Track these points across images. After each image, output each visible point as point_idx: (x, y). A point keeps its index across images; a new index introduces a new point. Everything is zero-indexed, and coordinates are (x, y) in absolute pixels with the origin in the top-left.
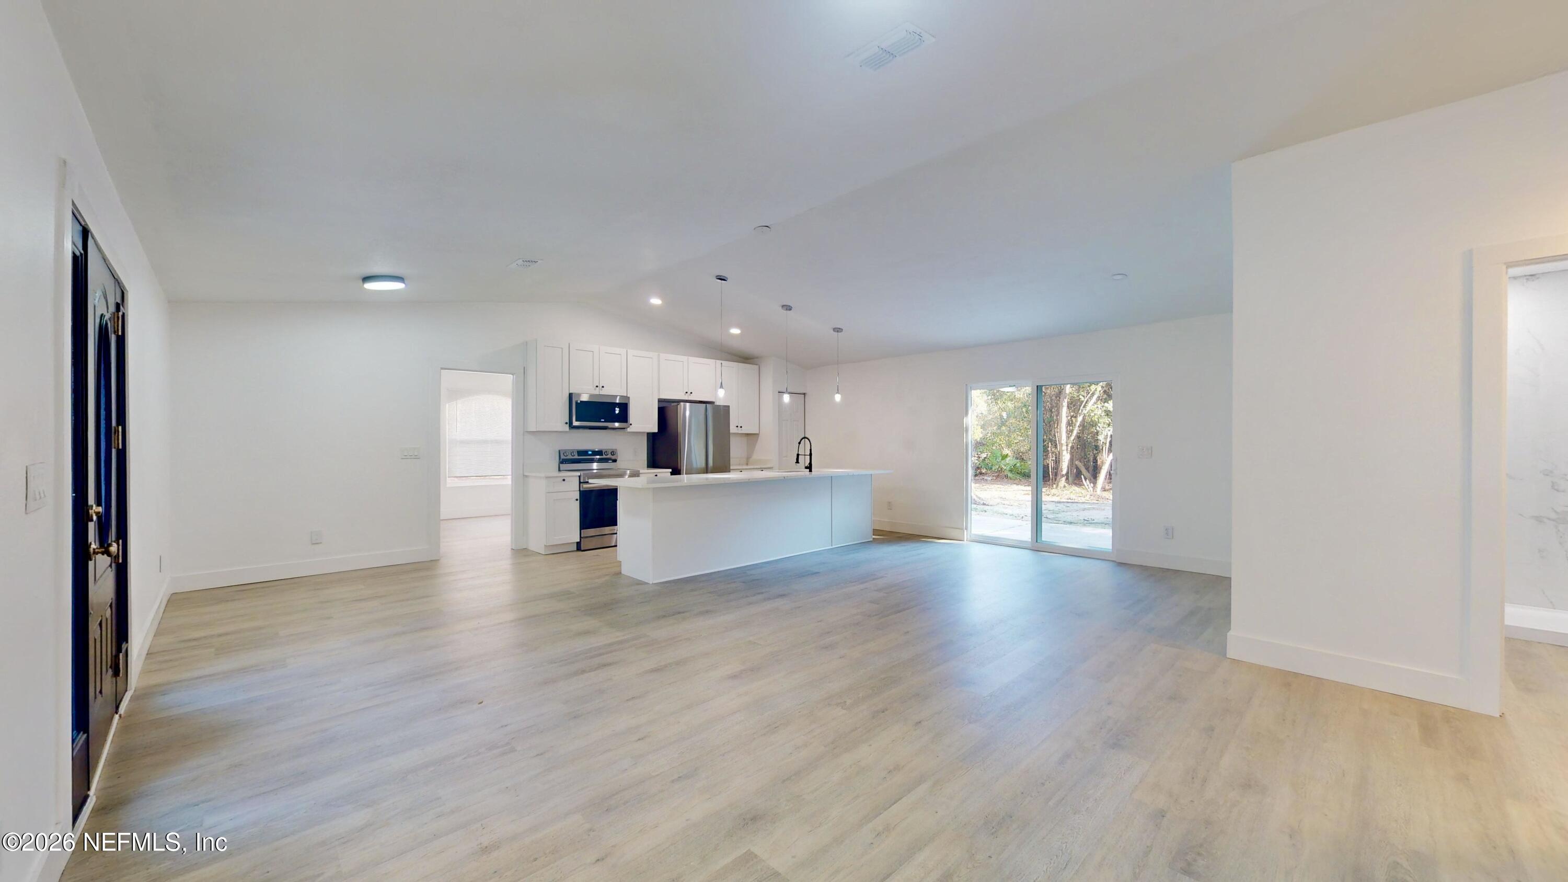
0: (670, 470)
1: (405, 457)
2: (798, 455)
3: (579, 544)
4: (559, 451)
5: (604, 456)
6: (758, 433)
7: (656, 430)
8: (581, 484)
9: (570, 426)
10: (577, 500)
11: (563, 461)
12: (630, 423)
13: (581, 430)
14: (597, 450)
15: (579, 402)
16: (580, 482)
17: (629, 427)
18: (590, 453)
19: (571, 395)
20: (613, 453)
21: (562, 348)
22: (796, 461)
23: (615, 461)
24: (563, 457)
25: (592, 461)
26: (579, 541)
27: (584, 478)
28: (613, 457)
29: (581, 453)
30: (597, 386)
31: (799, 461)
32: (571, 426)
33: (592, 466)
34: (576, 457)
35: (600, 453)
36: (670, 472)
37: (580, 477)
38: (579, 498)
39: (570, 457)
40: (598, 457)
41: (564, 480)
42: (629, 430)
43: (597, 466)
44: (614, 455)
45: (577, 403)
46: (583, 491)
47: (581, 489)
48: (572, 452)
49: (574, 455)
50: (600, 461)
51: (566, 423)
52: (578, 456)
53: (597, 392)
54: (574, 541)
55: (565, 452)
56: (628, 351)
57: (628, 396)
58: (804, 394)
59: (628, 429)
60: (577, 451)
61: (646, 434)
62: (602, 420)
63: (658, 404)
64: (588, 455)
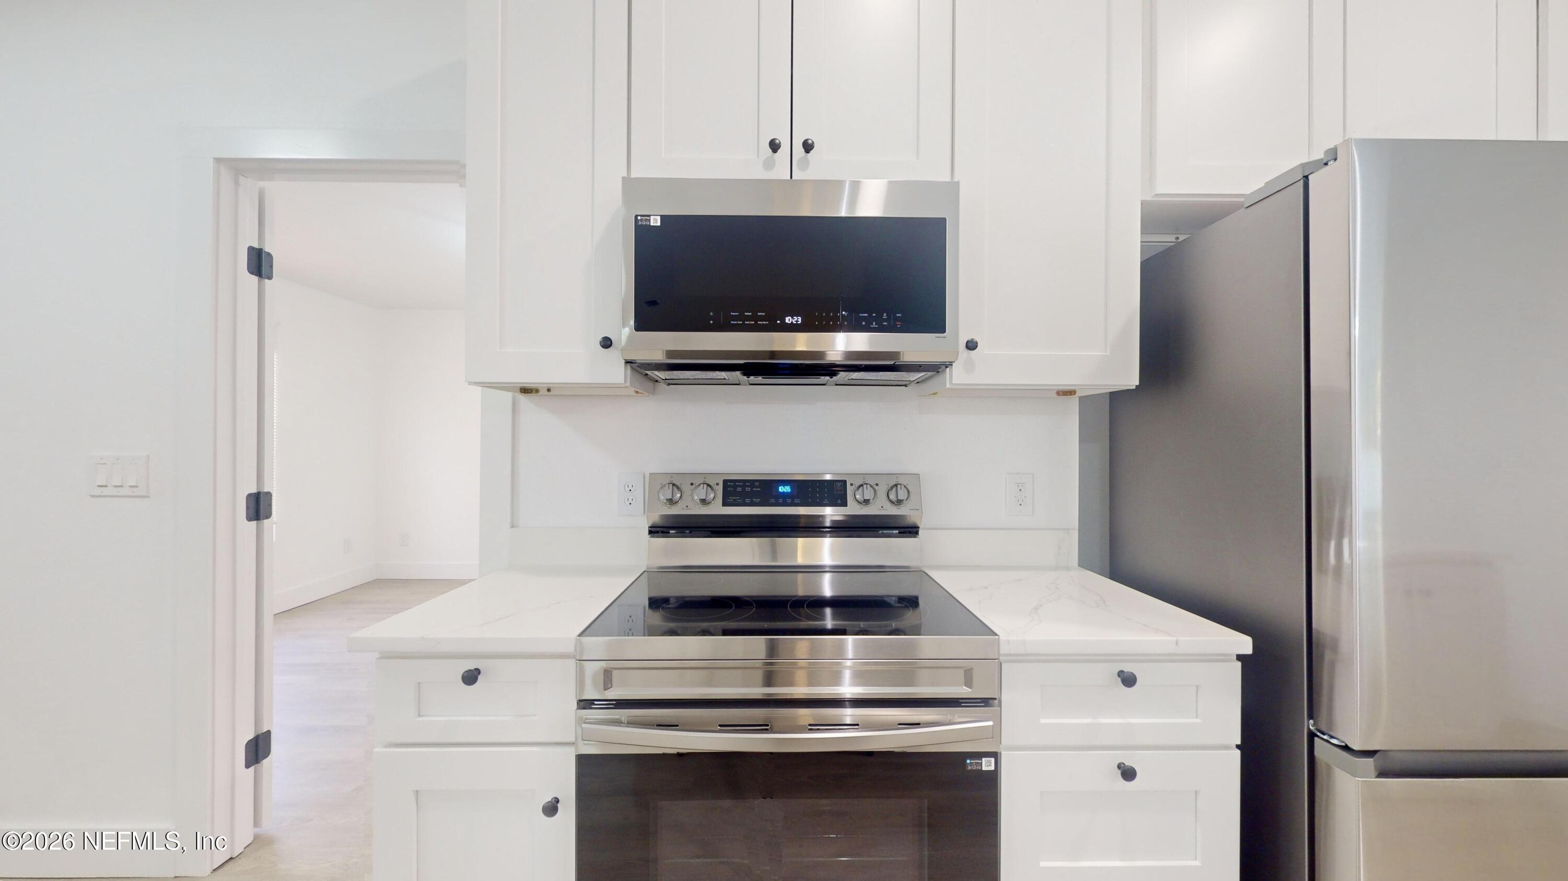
1: (99, 491)
11: (667, 526)
14: (828, 477)
17: (961, 358)
18: (785, 489)
20: (894, 494)
23: (908, 529)
24: (664, 507)
25: (813, 528)
28: (901, 514)
29: (738, 490)
33: (812, 551)
34: (717, 509)
39: (691, 507)
40: (827, 511)
42: (957, 376)
43: (832, 552)
44: (903, 503)
48: (699, 486)
49: (709, 500)
51: (607, 343)
52: (725, 504)
60: (725, 482)
61: (1082, 399)
62: (788, 320)
63: (1144, 231)
64: (773, 501)
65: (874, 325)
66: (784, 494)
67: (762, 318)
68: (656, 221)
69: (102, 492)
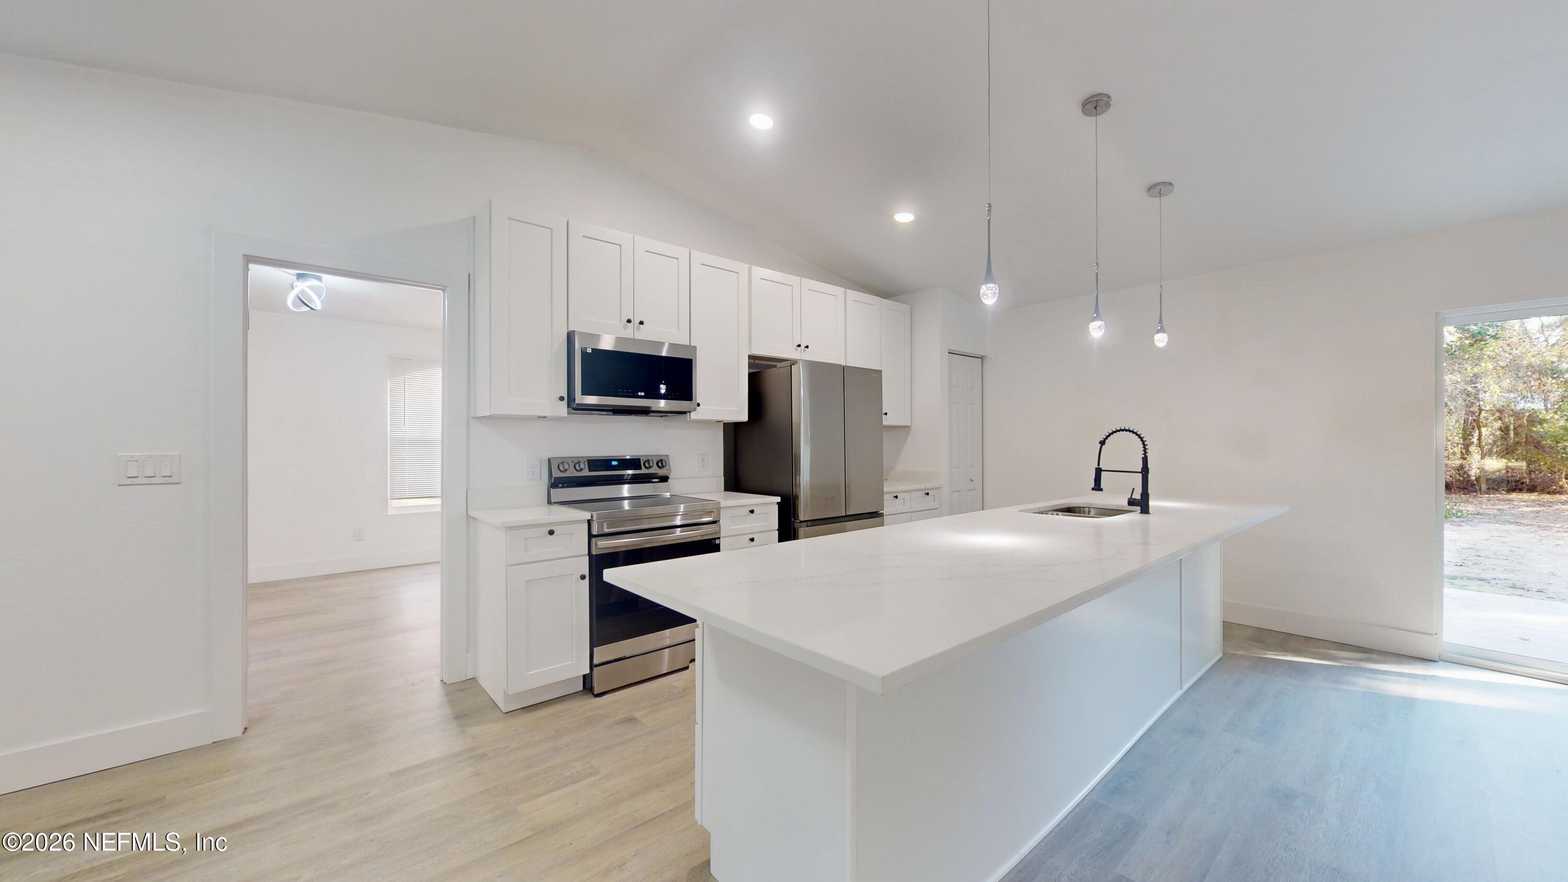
0: (778, 499)
1: (129, 481)
2: (1099, 471)
3: (587, 681)
4: (549, 460)
5: (644, 471)
6: (909, 424)
7: (744, 417)
8: (594, 540)
9: (569, 406)
10: (583, 577)
11: (556, 483)
12: (698, 401)
13: (595, 417)
14: (628, 457)
15: (589, 351)
16: (591, 536)
17: (695, 410)
18: (614, 463)
19: (570, 337)
20: (661, 463)
21: (552, 229)
22: (1093, 485)
23: (664, 479)
24: (556, 474)
25: (620, 481)
26: (587, 671)
27: (601, 526)
28: (661, 472)
29: (595, 464)
30: (629, 321)
31: (1102, 486)
32: (575, 408)
33: (621, 491)
34: (586, 473)
35: (634, 463)
36: (778, 503)
37: (589, 522)
38: (587, 573)
39: (571, 473)
40: (630, 472)
41: (551, 533)
42: (693, 416)
43: (629, 491)
44: (663, 467)
45: (584, 353)
46: (596, 555)
47: (594, 553)
48: (576, 462)
49: (581, 470)
50: (635, 480)
51: (562, 399)
52: (590, 471)
53: (628, 332)
54: (580, 675)
55: (562, 462)
56: (692, 251)
57: (692, 344)
58: (982, 358)
59: (692, 414)
60: (588, 460)
61: (724, 423)
62: (639, 394)
63: (749, 367)
64: (611, 469)
65: (670, 397)
66: (614, 466)
67: (630, 393)
68: (589, 350)
69: (133, 482)
